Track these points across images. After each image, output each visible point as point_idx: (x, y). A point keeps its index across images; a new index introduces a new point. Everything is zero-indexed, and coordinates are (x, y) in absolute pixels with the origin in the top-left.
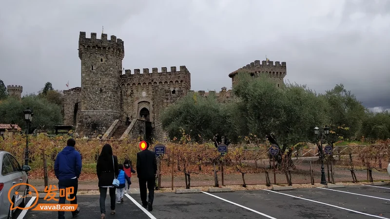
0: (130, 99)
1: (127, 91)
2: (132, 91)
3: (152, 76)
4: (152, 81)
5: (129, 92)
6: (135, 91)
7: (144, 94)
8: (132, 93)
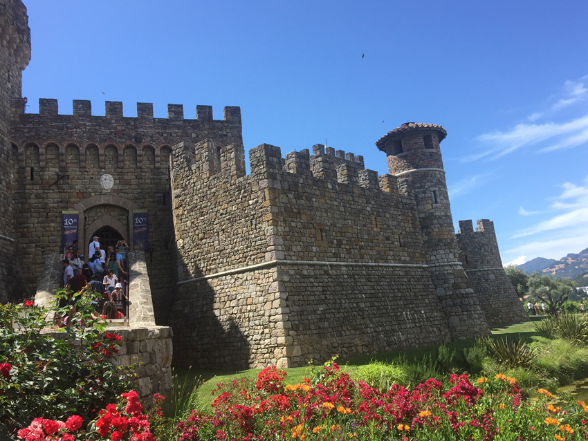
0: (53, 197)
1: (43, 169)
2: (64, 169)
3: (136, 127)
4: (138, 140)
5: (52, 172)
6: (73, 171)
7: (108, 182)
8: (62, 176)
